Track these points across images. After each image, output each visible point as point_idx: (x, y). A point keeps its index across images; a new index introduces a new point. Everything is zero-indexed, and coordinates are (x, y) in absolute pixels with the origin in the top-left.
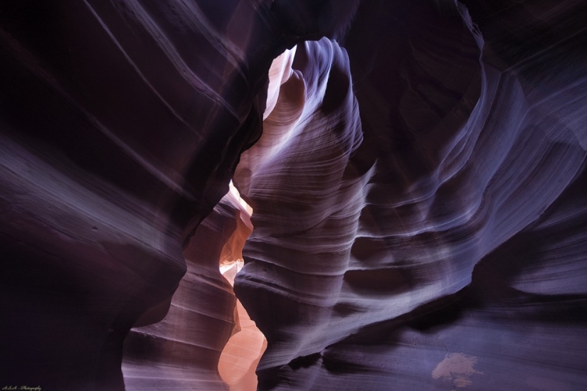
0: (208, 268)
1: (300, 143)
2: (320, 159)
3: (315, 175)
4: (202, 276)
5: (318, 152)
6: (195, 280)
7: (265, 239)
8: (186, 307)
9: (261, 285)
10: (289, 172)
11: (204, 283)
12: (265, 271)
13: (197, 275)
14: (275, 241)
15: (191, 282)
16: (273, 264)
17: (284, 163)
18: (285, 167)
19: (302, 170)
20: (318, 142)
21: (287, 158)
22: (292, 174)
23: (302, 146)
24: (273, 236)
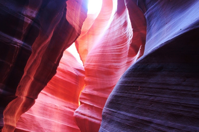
0: (72, 103)
1: (108, 34)
2: (117, 44)
3: (115, 54)
4: (69, 108)
5: (116, 40)
6: (65, 110)
7: (90, 92)
8: (61, 122)
9: (85, 117)
10: (103, 52)
11: (70, 111)
12: (89, 109)
13: (67, 107)
14: (95, 93)
15: (63, 111)
16: (93, 106)
17: (100, 47)
18: (101, 50)
19: (109, 51)
20: (116, 33)
21: (102, 43)
22: (104, 54)
23: (109, 36)
24: (94, 90)
